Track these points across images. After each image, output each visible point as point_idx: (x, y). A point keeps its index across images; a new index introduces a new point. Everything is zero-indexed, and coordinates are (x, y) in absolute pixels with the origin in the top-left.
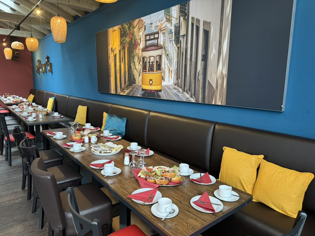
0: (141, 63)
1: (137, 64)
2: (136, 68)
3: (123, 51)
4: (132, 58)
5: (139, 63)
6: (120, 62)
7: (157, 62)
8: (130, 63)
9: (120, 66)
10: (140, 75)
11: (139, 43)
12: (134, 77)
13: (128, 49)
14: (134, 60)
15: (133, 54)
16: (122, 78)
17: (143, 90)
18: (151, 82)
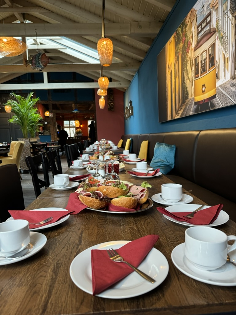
0: (193, 68)
1: (189, 70)
2: (188, 77)
3: (178, 62)
4: (185, 67)
5: (192, 69)
6: (175, 78)
7: (210, 55)
8: (183, 74)
9: (175, 82)
10: (192, 85)
11: (191, 42)
12: (187, 90)
13: (181, 58)
14: (186, 68)
15: (186, 60)
16: (176, 97)
17: (196, 103)
18: (204, 89)
